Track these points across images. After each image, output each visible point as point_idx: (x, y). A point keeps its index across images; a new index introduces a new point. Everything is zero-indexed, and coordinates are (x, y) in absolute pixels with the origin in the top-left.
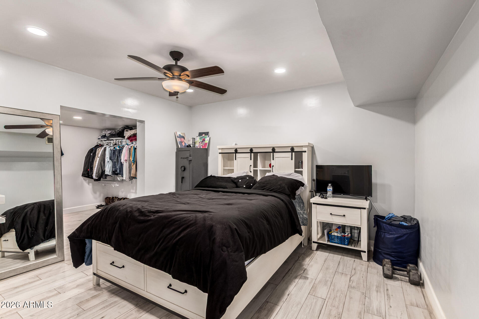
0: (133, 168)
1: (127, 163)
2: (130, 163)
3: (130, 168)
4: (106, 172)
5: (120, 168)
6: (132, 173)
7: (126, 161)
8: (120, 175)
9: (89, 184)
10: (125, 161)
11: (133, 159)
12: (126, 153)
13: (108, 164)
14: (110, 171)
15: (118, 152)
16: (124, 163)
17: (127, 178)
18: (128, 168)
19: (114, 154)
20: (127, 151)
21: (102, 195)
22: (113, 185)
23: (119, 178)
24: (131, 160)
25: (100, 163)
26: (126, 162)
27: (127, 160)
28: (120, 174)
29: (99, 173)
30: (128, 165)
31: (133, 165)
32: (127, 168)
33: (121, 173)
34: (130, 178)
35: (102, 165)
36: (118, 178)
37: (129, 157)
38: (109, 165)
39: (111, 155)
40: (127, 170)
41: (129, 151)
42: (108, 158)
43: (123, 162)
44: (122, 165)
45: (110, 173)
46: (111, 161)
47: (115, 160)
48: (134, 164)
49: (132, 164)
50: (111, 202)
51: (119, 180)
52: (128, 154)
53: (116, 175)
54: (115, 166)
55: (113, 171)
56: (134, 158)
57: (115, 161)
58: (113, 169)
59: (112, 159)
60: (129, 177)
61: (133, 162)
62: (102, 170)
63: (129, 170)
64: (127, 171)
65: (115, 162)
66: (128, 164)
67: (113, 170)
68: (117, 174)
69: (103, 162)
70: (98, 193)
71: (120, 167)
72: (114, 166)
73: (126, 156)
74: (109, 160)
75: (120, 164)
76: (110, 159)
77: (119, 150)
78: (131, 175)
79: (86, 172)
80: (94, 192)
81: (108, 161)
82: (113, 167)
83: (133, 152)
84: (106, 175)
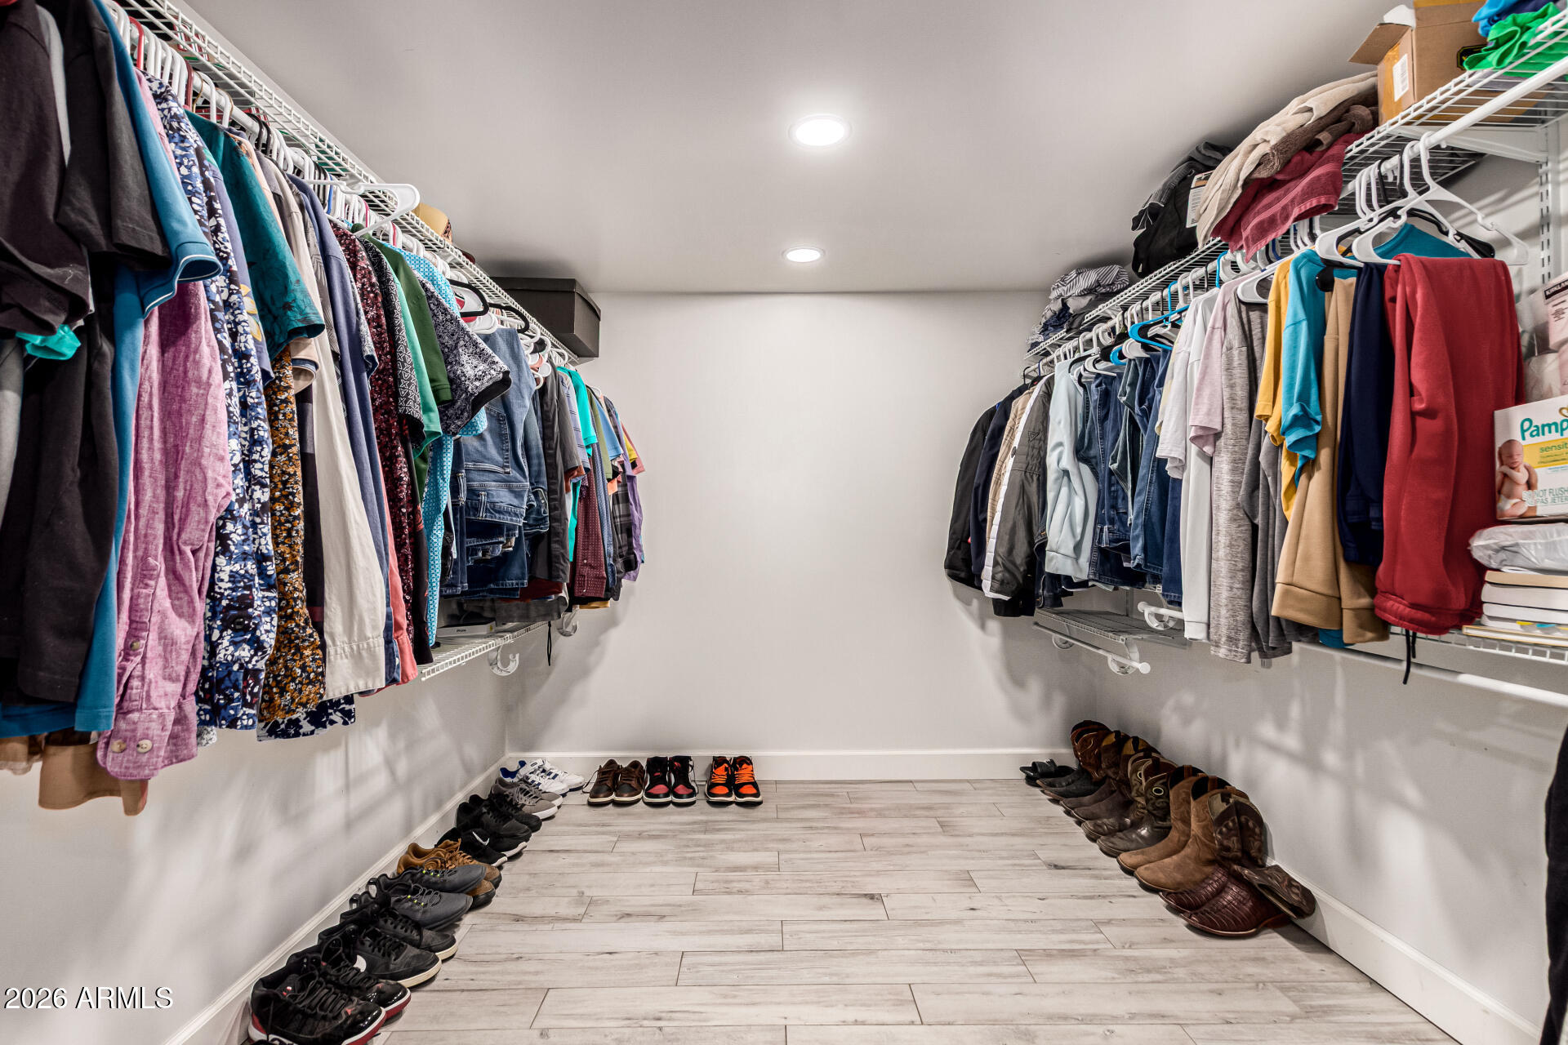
0: (1291, 515)
1: (1223, 463)
2: (1256, 464)
3: (1251, 517)
4: (1049, 554)
5: (1155, 519)
6: (1281, 576)
7: (1208, 449)
8: (1159, 589)
9: (983, 627)
10: (1193, 449)
11: (1295, 410)
12: (1207, 356)
13: (1064, 490)
14: (1077, 548)
15: (1133, 385)
16: (1182, 466)
17: (1224, 631)
18: (1233, 520)
19: (1106, 417)
20: (1218, 334)
21: (1059, 702)
22: (1110, 657)
23: (1153, 609)
24: (1270, 427)
25: (1017, 491)
26: (1210, 461)
27: (1217, 435)
28: (1156, 580)
29: (1014, 564)
30: (1235, 484)
31: (1294, 481)
32: (1222, 518)
33: (1165, 569)
34: (1254, 634)
35: (1030, 508)
36: (1141, 606)
37: (1241, 392)
38: (1069, 503)
39: (1085, 421)
40: (1222, 541)
41: (1235, 334)
42: (1060, 444)
43: (1178, 454)
44: (1167, 490)
45: (1080, 570)
46: (1085, 469)
47: (1114, 461)
48: (1309, 466)
49: (1286, 471)
50: (1109, 767)
51: (1154, 624)
52: (1229, 368)
53: (1132, 584)
54: (1114, 507)
55: (1102, 551)
56: (1303, 398)
57: (1115, 466)
58: (1099, 538)
59: (1092, 453)
60: (1242, 617)
61: (1289, 439)
62: (1031, 543)
63: (1242, 547)
64: (1221, 552)
65: (1111, 473)
66: (1234, 470)
67: (1100, 542)
68: (1136, 578)
69: (1034, 485)
70: (1035, 687)
71: (1154, 509)
72: (1109, 507)
73: (1206, 392)
74: (1067, 462)
75: (1154, 489)
76: (1082, 453)
77: (1147, 361)
78: (1266, 602)
79: (959, 552)
80: (1015, 675)
81: (1066, 473)
82: (1099, 520)
83: (1296, 324)
84: (1056, 579)
